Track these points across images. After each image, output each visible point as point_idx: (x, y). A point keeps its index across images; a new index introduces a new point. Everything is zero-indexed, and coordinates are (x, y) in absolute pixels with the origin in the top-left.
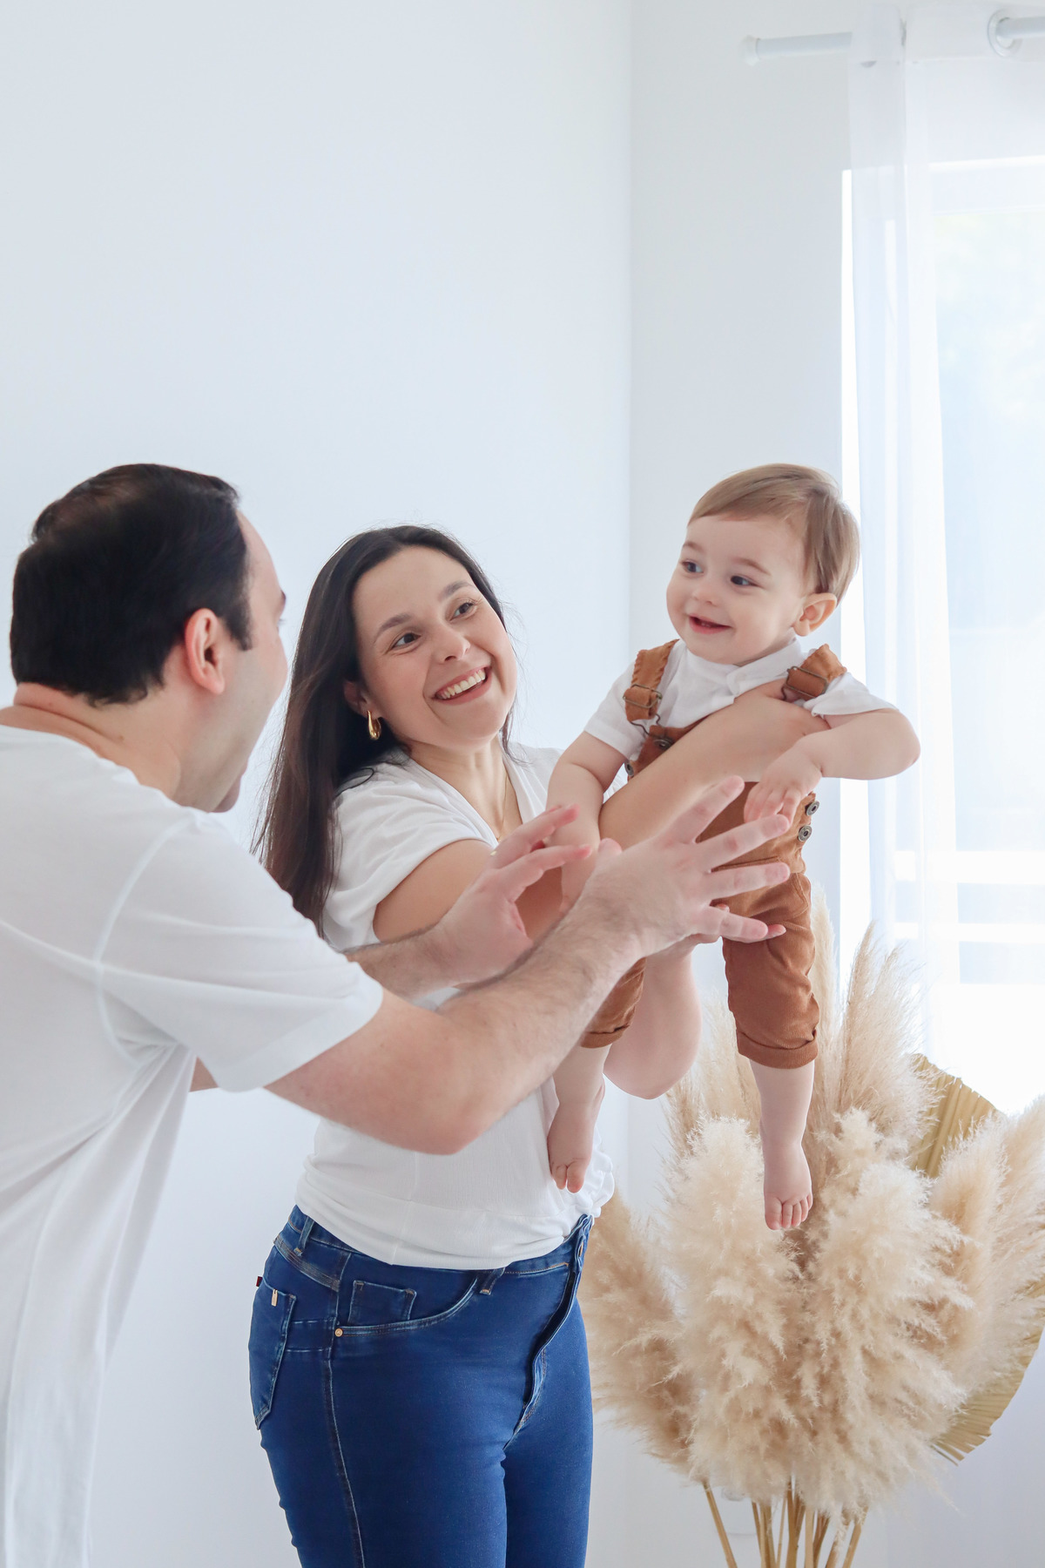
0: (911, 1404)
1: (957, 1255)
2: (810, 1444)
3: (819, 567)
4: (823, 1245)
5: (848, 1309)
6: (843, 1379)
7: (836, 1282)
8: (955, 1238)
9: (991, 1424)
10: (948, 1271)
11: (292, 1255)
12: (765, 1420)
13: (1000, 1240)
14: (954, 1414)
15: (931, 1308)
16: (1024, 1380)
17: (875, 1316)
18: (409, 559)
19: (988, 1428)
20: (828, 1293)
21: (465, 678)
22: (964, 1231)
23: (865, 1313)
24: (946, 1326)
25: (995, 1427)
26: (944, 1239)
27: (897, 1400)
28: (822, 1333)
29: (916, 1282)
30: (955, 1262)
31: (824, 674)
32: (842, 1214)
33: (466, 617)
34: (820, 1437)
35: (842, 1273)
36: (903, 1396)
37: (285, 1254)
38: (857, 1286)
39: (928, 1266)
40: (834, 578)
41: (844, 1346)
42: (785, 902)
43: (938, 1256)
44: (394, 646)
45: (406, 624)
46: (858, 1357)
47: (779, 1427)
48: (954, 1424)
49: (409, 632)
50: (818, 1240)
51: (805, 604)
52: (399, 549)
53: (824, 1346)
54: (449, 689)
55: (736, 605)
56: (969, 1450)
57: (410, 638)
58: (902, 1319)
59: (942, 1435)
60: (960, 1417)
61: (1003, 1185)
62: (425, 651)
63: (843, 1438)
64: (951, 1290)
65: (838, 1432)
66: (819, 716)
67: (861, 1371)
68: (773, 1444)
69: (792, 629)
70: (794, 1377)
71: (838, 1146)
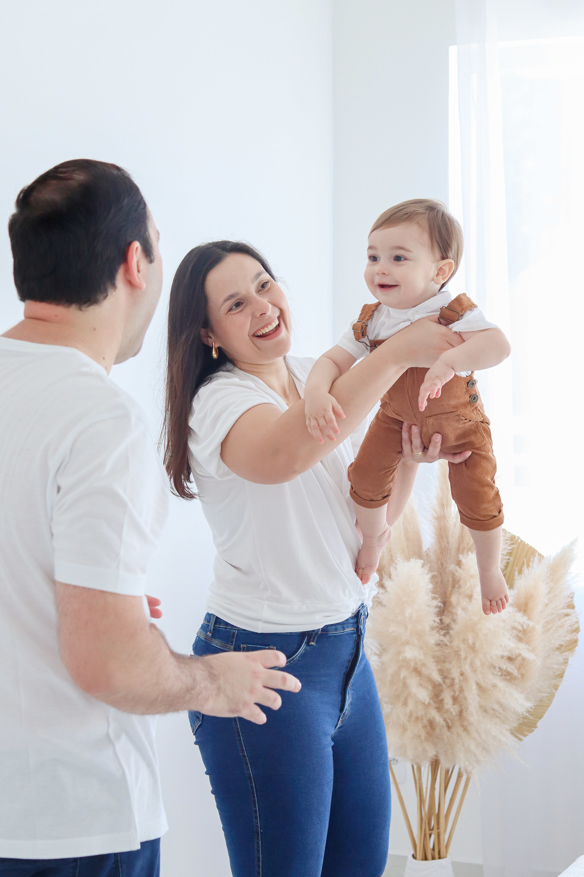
0: (501, 711)
1: (524, 632)
2: (448, 733)
3: (439, 245)
4: (453, 625)
5: (468, 661)
6: (466, 699)
7: (462, 646)
8: (525, 622)
9: (538, 722)
10: (520, 640)
11: (206, 636)
12: (425, 721)
13: (547, 623)
14: (521, 716)
15: (510, 659)
16: (555, 697)
17: (483, 664)
18: (233, 261)
19: (536, 724)
20: (457, 653)
21: (270, 324)
22: (529, 619)
23: (478, 663)
24: (519, 669)
25: (540, 723)
26: (519, 623)
27: (494, 710)
28: (455, 674)
29: (505, 646)
30: (523, 634)
31: (459, 309)
32: (465, 609)
33: (266, 289)
34: (453, 729)
35: (465, 641)
36: (496, 707)
37: (202, 638)
38: (473, 648)
39: (511, 637)
40: (450, 250)
41: (466, 680)
42: (473, 438)
43: (515, 632)
44: (230, 310)
45: (237, 298)
46: (474, 687)
47: (431, 724)
48: (521, 722)
49: (238, 301)
50: (450, 623)
51: (437, 267)
52: (226, 256)
53: (457, 681)
54: (262, 330)
55: (398, 272)
56: (525, 736)
57: (238, 304)
58: (497, 666)
59: (515, 727)
60: (525, 718)
61: (549, 593)
62: (248, 310)
63: (465, 730)
64: (522, 650)
65: (462, 726)
66: (456, 332)
67: (476, 695)
68: (428, 733)
69: (433, 282)
70: (440, 698)
71: (460, 572)
